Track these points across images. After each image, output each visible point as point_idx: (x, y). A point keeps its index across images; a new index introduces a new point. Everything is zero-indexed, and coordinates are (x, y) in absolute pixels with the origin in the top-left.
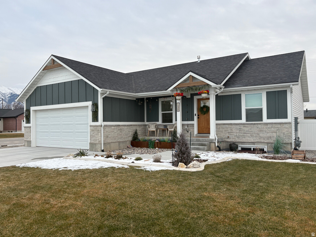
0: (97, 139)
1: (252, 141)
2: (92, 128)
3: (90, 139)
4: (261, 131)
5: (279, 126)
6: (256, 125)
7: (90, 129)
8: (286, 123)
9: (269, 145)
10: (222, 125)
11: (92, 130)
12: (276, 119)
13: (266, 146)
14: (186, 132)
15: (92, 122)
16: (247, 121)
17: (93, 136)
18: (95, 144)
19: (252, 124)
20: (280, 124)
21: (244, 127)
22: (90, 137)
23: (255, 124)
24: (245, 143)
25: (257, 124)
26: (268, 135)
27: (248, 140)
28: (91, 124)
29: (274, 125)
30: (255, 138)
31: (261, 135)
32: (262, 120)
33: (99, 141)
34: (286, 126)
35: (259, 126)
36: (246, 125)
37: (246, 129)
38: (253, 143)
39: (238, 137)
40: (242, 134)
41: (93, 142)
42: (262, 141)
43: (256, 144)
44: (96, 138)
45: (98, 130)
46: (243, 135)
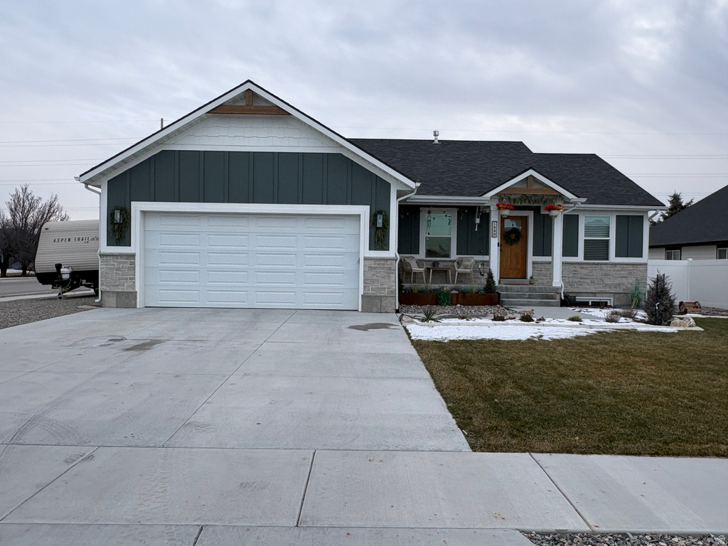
0: (386, 286)
1: (594, 290)
2: (368, 262)
3: (364, 287)
4: (606, 275)
5: (631, 268)
6: (600, 266)
7: (365, 266)
8: (640, 264)
9: (617, 296)
10: (546, 265)
11: (371, 268)
12: (627, 257)
13: (612, 299)
14: (480, 276)
15: (370, 249)
16: (585, 259)
17: (373, 281)
18: (380, 298)
19: (594, 264)
20: (633, 265)
21: (581, 268)
22: (364, 283)
23: (598, 264)
24: (582, 294)
25: (602, 264)
26: (617, 281)
27: (586, 289)
28: (367, 255)
29: (625, 266)
30: (596, 286)
31: (607, 281)
32: (607, 259)
33: (392, 291)
34: (641, 268)
35: (604, 267)
36: (584, 266)
37: (584, 271)
38: (594, 294)
39: (571, 285)
40: (577, 280)
41: (374, 292)
42: (608, 290)
43: (597, 295)
44: (382, 285)
45: (390, 269)
46: (579, 282)
